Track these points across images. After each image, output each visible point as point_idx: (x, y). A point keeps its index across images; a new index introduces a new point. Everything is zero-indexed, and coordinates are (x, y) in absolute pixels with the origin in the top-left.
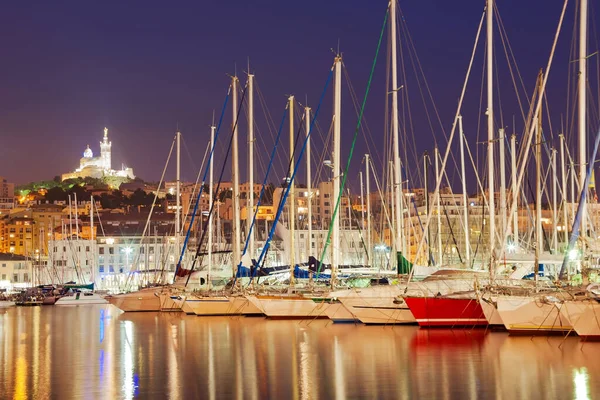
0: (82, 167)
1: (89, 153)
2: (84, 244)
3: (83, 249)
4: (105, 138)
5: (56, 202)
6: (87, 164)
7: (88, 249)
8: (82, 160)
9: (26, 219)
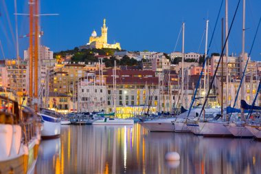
0: (90, 42)
1: (94, 34)
2: (98, 88)
3: (99, 91)
4: (104, 25)
5: (79, 63)
6: (93, 40)
7: (101, 91)
8: (91, 38)
9: (64, 73)
